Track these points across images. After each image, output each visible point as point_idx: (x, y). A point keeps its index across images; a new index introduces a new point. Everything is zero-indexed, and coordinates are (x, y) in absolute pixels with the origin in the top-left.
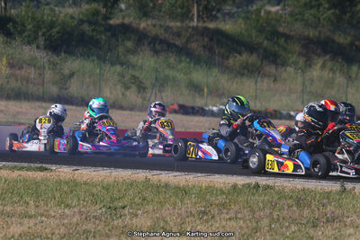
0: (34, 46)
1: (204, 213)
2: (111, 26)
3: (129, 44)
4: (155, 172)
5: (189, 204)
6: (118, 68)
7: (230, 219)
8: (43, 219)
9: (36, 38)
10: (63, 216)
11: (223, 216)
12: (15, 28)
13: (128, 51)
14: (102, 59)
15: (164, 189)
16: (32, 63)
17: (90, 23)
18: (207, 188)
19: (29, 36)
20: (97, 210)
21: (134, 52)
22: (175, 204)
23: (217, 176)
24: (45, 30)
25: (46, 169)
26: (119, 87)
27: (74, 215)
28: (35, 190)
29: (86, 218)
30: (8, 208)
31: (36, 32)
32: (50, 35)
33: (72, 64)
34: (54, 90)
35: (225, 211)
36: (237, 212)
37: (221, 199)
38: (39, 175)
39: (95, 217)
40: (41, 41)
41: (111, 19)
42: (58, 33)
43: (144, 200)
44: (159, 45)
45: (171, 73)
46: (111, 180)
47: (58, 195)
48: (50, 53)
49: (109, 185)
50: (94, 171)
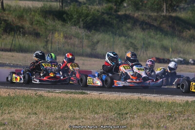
0: (78, 27)
1: (171, 117)
2: (119, 15)
3: (129, 25)
4: (143, 94)
5: (162, 112)
6: (123, 38)
7: (185, 120)
8: (83, 120)
9: (79, 22)
10: (94, 119)
11: (181, 118)
12: (67, 17)
13: (128, 29)
14: (114, 34)
15: (148, 104)
16: (77, 36)
17: (108, 14)
18: (172, 103)
19: (75, 21)
20: (112, 115)
21: (131, 29)
22: (154, 112)
23: (177, 96)
24: (83, 18)
25: (85, 93)
26: (123, 48)
27: (100, 118)
28: (79, 104)
29: (106, 120)
30: (65, 114)
31: (78, 19)
32: (86, 21)
33: (98, 36)
34: (89, 50)
35: (182, 116)
36: (188, 116)
37: (180, 109)
38: (81, 96)
39: (111, 119)
40: (81, 24)
41: (119, 11)
42: (90, 19)
43: (138, 109)
44: (145, 25)
45: (152, 41)
46: (119, 99)
47: (91, 107)
48: (86, 30)
49: (118, 102)
50: (110, 94)
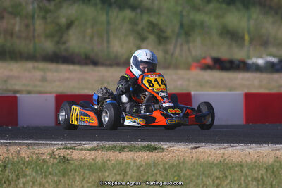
50: (220, 149)
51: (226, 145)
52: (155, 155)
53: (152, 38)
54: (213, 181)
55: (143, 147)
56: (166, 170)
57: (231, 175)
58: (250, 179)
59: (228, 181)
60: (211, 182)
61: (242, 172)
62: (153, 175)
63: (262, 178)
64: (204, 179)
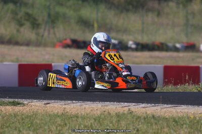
15: (153, 120)
25: (19, 104)
50: (65, 104)
51: (69, 102)
52: (17, 109)
53: (28, 24)
54: (57, 127)
55: (10, 102)
56: (23, 119)
57: (69, 123)
58: (82, 126)
59: (67, 128)
60: (55, 128)
61: (77, 121)
62: (13, 123)
63: (91, 126)
64: (50, 126)
